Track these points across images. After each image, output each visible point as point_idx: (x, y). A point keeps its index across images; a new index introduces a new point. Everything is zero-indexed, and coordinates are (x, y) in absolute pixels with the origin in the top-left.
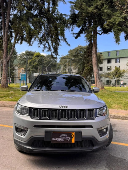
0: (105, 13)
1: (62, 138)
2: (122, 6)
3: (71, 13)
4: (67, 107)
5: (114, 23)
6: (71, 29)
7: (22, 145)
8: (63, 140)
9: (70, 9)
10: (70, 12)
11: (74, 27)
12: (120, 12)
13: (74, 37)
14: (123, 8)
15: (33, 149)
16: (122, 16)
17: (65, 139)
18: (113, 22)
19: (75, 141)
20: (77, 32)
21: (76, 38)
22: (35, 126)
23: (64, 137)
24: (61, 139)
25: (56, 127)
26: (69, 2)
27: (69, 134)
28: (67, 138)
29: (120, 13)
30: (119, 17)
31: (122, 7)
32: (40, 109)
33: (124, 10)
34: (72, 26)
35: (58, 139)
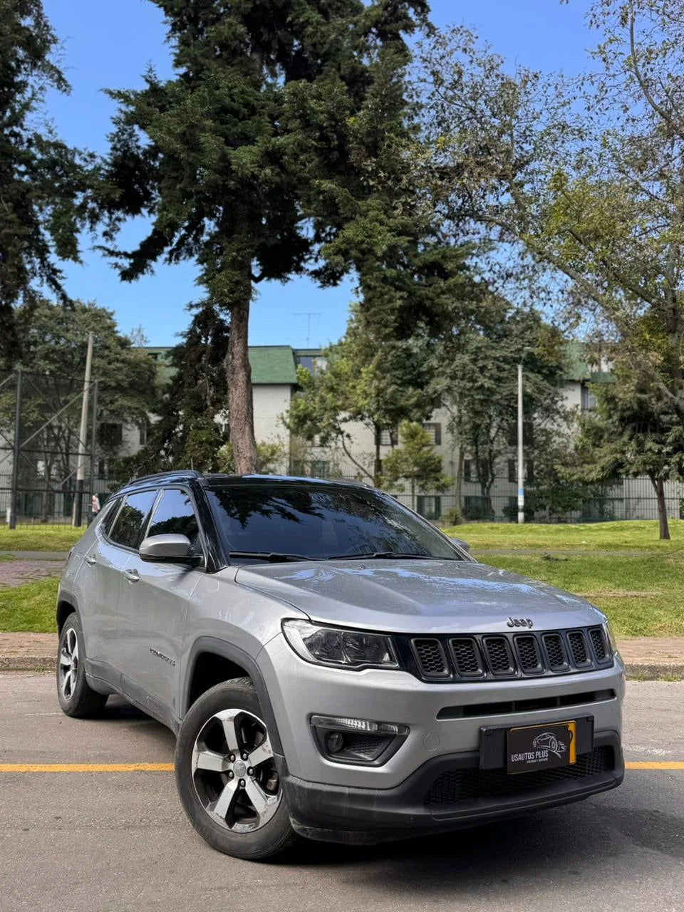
0: (312, 192)
1: (541, 750)
2: (389, 178)
3: (114, 148)
4: (530, 624)
5: (365, 246)
6: (101, 227)
7: (375, 809)
8: (543, 756)
9: (115, 129)
10: (110, 145)
11: (119, 219)
12: (383, 200)
13: (118, 271)
14: (390, 189)
15: (435, 816)
16: (391, 222)
17: (549, 752)
18: (363, 242)
19: (578, 757)
20: (134, 247)
21: (127, 275)
22: (446, 712)
23: (546, 742)
24: (538, 753)
25: (513, 706)
26: (111, 93)
27: (561, 732)
28: (556, 747)
29: (383, 209)
30: (382, 223)
31: (390, 183)
32: (443, 637)
33: (398, 195)
34: (111, 213)
35: (530, 755)
